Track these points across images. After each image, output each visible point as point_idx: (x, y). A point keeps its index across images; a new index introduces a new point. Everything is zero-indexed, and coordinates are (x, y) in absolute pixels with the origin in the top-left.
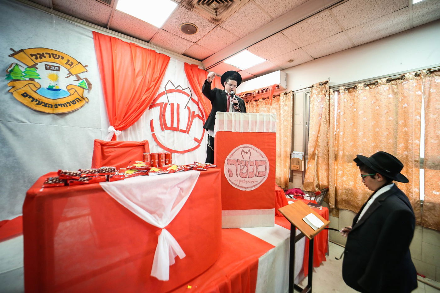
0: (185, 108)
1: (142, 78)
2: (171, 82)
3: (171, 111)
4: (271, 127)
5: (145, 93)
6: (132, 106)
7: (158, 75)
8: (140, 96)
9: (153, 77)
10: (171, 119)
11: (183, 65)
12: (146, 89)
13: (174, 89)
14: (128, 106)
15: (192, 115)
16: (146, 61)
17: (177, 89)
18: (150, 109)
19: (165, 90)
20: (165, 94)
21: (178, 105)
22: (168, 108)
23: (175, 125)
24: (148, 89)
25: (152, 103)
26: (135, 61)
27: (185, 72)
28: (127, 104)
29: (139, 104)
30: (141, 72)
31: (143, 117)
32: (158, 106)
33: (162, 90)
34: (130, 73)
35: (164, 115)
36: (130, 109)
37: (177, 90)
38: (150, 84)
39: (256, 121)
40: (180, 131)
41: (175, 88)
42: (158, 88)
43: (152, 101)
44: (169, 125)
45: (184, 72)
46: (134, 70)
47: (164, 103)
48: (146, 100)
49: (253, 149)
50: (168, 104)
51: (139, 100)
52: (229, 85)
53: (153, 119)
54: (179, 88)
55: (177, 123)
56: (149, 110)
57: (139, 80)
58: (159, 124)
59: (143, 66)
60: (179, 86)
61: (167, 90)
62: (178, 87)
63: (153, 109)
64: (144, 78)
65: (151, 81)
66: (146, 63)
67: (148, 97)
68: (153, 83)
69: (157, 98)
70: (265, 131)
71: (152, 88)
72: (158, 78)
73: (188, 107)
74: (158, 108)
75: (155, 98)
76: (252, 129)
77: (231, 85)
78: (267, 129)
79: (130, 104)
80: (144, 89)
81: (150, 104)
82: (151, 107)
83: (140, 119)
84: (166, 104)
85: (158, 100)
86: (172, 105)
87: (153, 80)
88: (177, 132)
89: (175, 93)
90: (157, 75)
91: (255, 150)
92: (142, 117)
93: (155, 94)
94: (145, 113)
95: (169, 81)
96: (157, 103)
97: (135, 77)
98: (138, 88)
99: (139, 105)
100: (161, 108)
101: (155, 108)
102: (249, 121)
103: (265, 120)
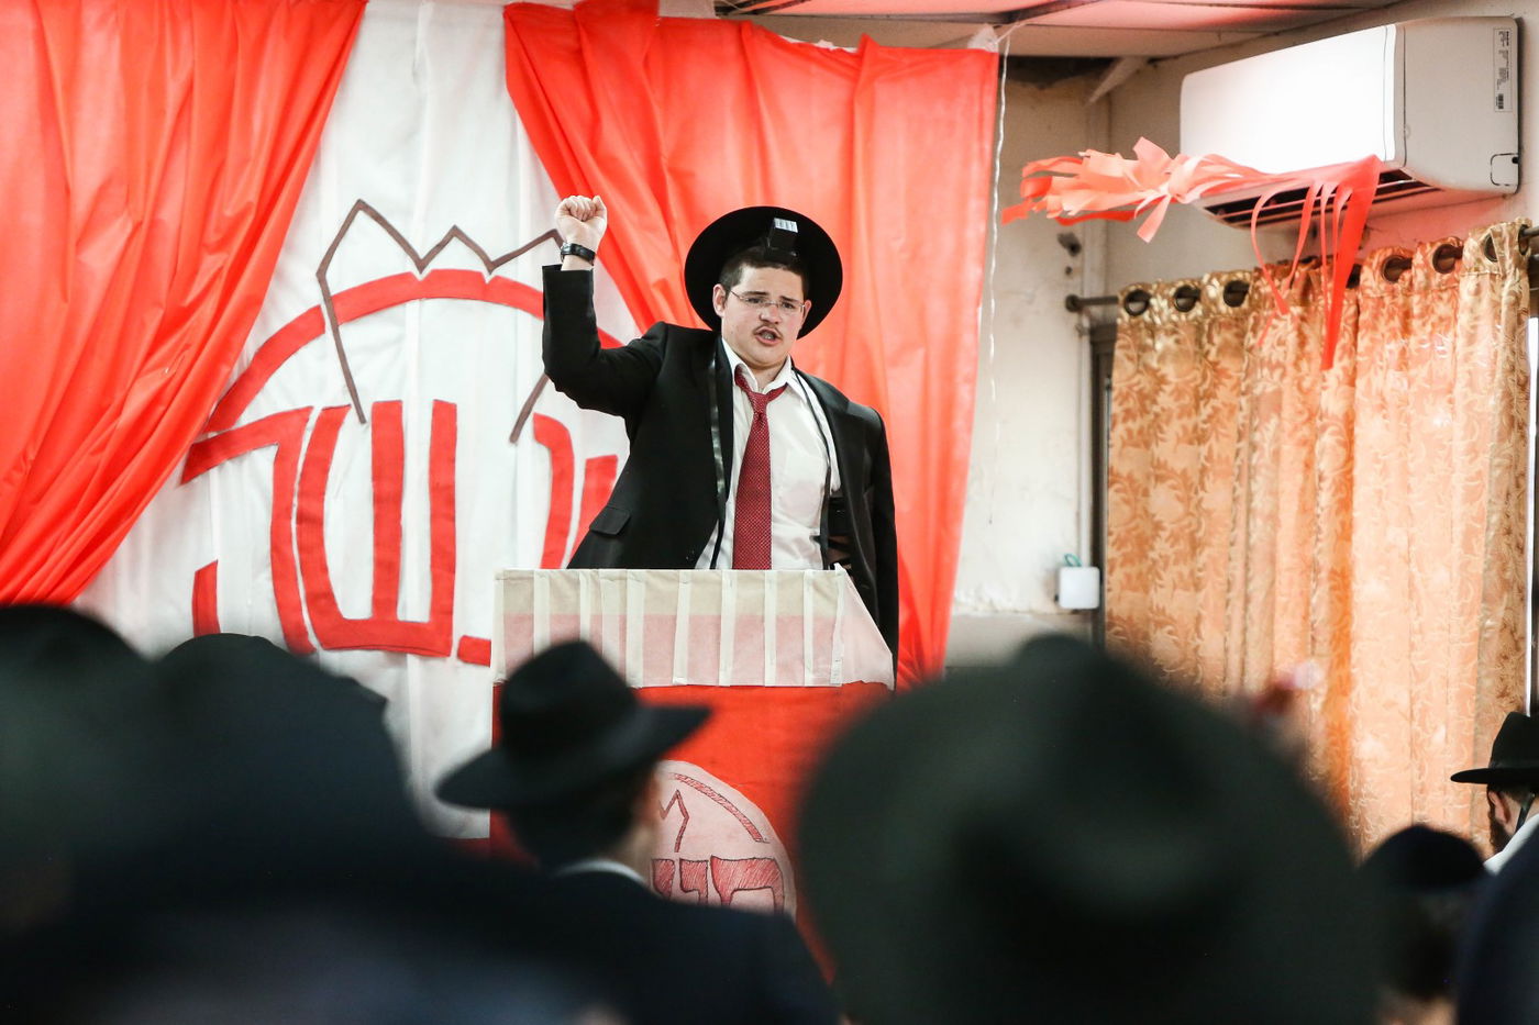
0: (515, 436)
1: (129, 229)
2: (378, 218)
3: (377, 475)
4: (809, 651)
5: (150, 354)
6: (48, 473)
7: (253, 196)
8: (108, 387)
9: (215, 209)
10: (378, 544)
11: (495, 33)
12: (153, 320)
13: (405, 277)
14: (18, 477)
15: (586, 492)
16: (158, 91)
17: (437, 264)
18: (189, 474)
19: (314, 297)
20: (322, 330)
21: (444, 416)
22: (353, 451)
23: (414, 605)
24: (176, 319)
25: (212, 423)
26: (71, 123)
27: (514, 96)
28: (17, 467)
29: (102, 448)
30: (118, 192)
31: (135, 547)
32: (257, 446)
33: (293, 295)
34: (34, 217)
35: (312, 522)
36: (38, 499)
37: (435, 273)
38: (194, 273)
39: (720, 617)
40: (460, 656)
41: (409, 266)
42: (254, 303)
43: (211, 407)
44: (355, 601)
45: (506, 97)
46: (68, 191)
47: (309, 409)
48: (161, 409)
49: (700, 787)
50: (351, 416)
51: (104, 419)
52: (741, 305)
53: (213, 566)
54: (455, 258)
55: (436, 579)
56: (182, 490)
57: (101, 257)
58: (271, 595)
59: (130, 138)
60: (455, 232)
61: (334, 291)
62: (441, 246)
63: (214, 473)
64: (147, 232)
65: (200, 247)
66: (159, 113)
67: (173, 384)
68: (213, 263)
69: (246, 376)
70: (770, 681)
71: (208, 308)
72: (250, 219)
73: (540, 419)
74: (262, 460)
75: (235, 377)
76: (692, 668)
77: (757, 298)
78: (783, 667)
79: (36, 463)
80: (143, 325)
81: (192, 436)
82: (201, 459)
83: (109, 565)
84: (331, 420)
85: (257, 390)
86: (387, 419)
87: (212, 237)
88: (436, 664)
89: (413, 307)
90: (242, 192)
91: (710, 794)
92: (124, 548)
93: (226, 349)
94: (148, 518)
95: (361, 206)
96: (247, 418)
97: (70, 237)
98: (97, 325)
99: (104, 458)
100: (282, 463)
101: (229, 465)
102: (674, 618)
103: (771, 611)
